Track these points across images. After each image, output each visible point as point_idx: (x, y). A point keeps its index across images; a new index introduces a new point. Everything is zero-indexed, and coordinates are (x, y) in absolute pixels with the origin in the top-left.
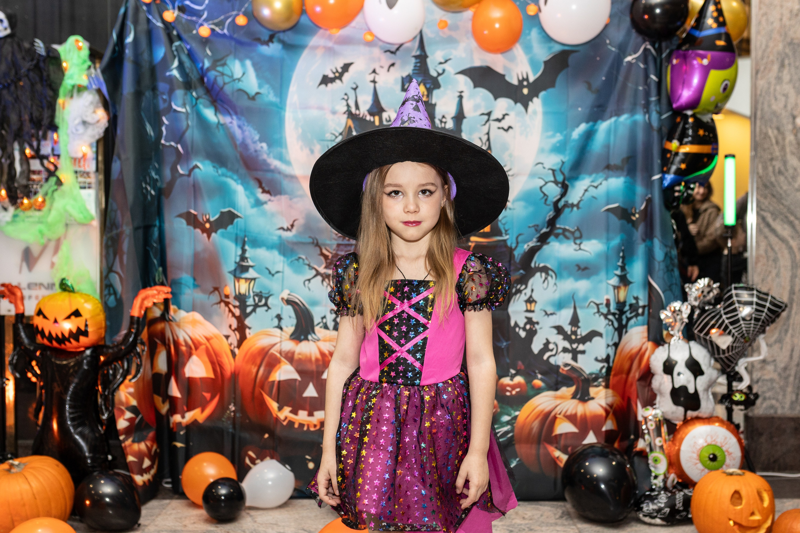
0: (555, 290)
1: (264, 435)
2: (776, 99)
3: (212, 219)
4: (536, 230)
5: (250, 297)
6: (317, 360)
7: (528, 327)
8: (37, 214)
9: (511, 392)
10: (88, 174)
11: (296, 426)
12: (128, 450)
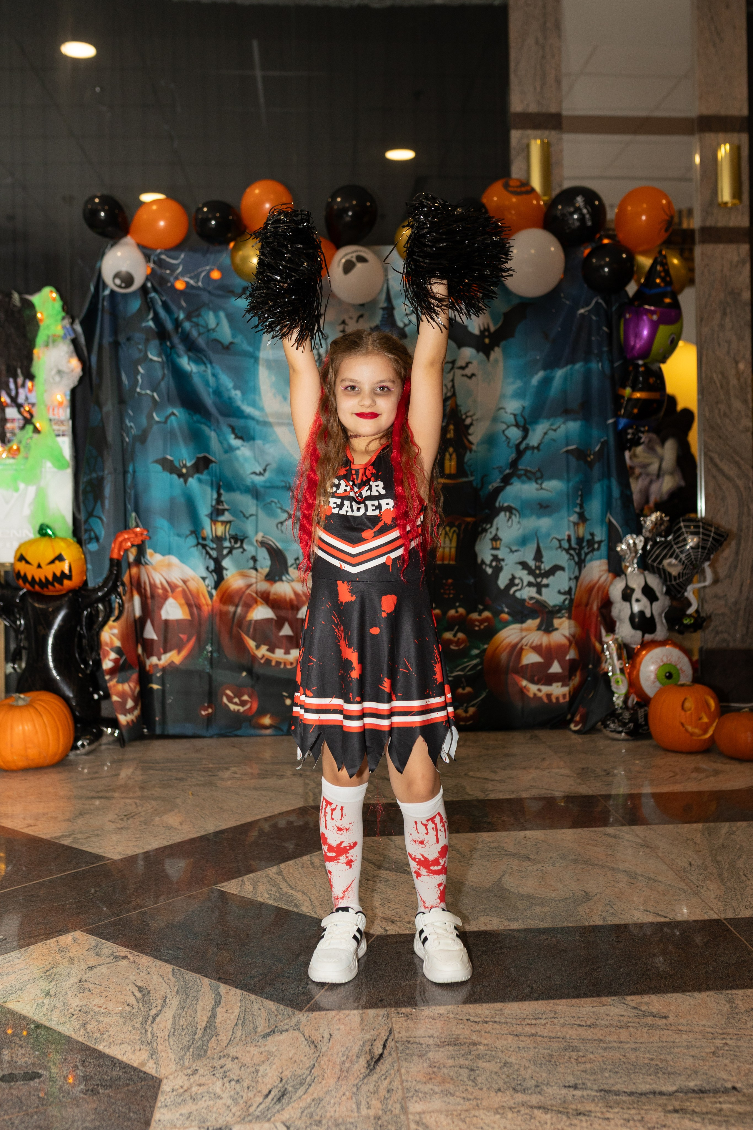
0: (519, 529)
1: (241, 673)
2: (719, 345)
3: (189, 464)
4: (500, 471)
5: (225, 539)
6: (291, 600)
7: (494, 564)
8: (11, 461)
9: (479, 626)
10: (62, 422)
11: (273, 664)
12: (112, 691)
